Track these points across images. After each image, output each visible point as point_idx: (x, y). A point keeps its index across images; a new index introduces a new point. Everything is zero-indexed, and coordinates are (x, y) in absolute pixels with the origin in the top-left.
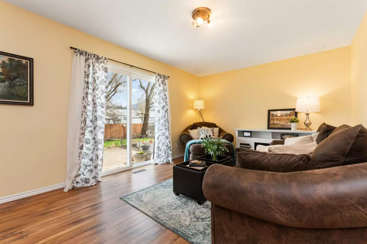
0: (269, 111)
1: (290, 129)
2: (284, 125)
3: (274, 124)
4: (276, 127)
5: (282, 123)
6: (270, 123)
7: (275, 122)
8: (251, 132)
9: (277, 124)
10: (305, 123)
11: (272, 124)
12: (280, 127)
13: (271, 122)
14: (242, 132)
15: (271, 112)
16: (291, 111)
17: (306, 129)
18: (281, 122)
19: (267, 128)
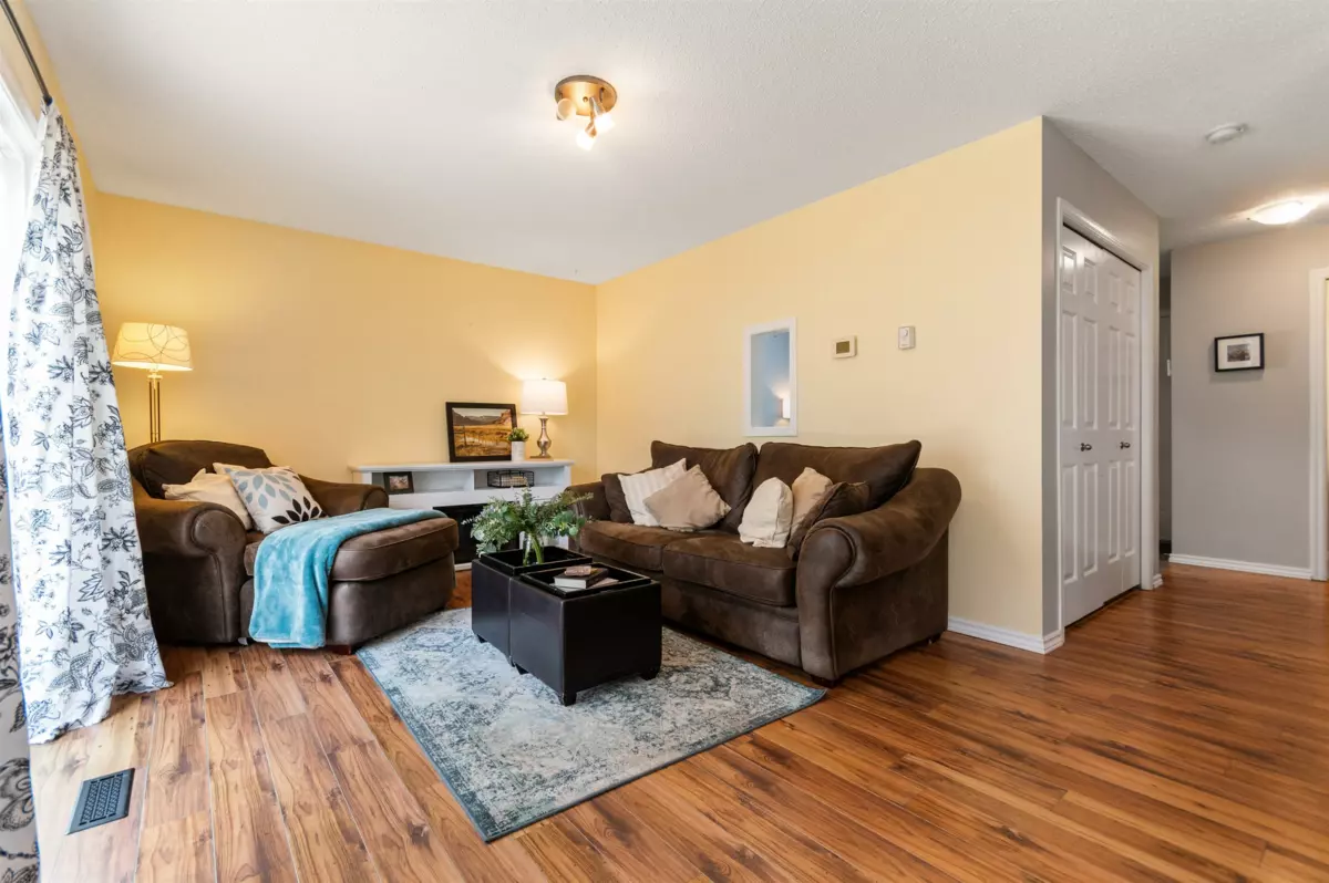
0: (450, 406)
1: (508, 458)
2: (490, 449)
3: (466, 446)
4: (473, 454)
5: (488, 443)
6: (456, 445)
7: (469, 439)
8: (409, 474)
9: (473, 446)
10: (539, 443)
11: (461, 447)
12: (482, 454)
13: (459, 441)
14: (382, 477)
15: (455, 410)
16: (503, 411)
17: (540, 457)
18: (484, 439)
19: (448, 457)
